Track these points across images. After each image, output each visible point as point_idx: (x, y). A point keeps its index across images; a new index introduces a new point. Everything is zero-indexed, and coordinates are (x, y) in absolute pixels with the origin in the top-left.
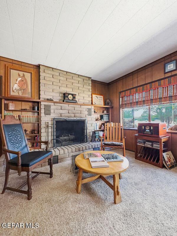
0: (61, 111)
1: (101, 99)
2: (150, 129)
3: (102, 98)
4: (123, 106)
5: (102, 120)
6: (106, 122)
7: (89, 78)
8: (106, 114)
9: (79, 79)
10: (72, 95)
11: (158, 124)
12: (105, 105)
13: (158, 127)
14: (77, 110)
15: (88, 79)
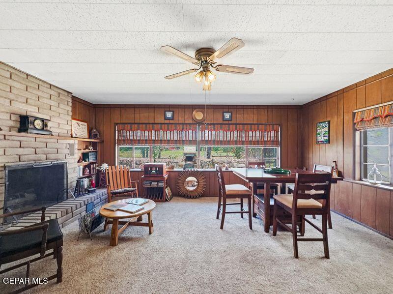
0: (20, 151)
1: (84, 127)
2: (156, 170)
3: (86, 126)
4: (120, 143)
5: (87, 160)
6: (93, 163)
7: (68, 92)
8: (92, 152)
9: (52, 92)
10: (43, 120)
11: (162, 165)
12: (90, 137)
13: (162, 168)
14: (51, 148)
15: (66, 94)
